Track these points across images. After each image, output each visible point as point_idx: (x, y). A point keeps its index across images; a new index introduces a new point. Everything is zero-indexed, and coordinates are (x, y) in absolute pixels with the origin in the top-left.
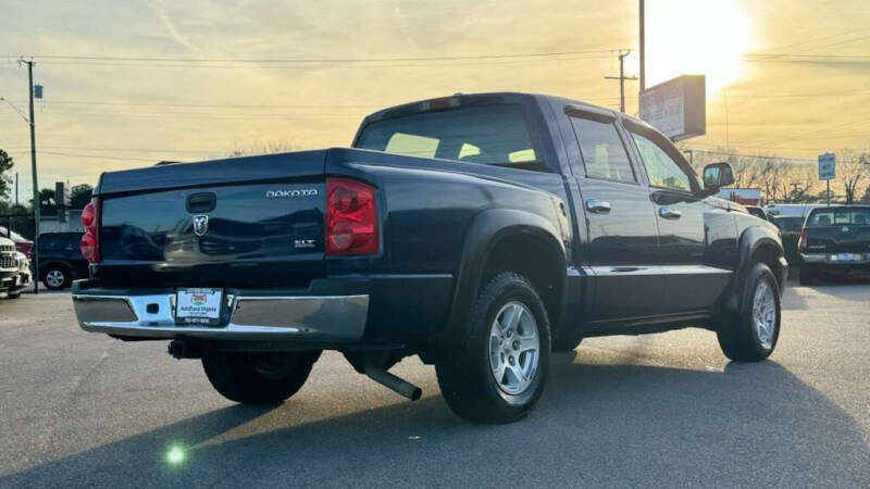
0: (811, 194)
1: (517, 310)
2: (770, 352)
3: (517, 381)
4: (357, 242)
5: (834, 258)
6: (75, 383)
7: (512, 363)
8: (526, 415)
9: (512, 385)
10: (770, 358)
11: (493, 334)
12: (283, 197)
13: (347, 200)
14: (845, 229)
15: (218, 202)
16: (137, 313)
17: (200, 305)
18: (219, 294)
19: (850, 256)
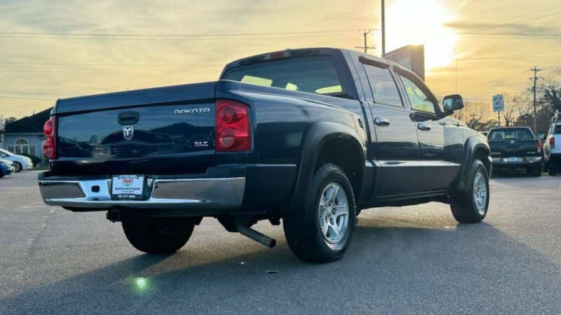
0: (482, 122)
1: (334, 189)
2: (483, 217)
3: (335, 235)
4: (238, 142)
5: (506, 160)
6: (30, 243)
7: (332, 223)
8: (341, 257)
9: (332, 237)
10: (483, 220)
11: (321, 204)
12: (185, 113)
13: (230, 115)
14: (512, 142)
15: (141, 118)
16: (85, 192)
17: (129, 186)
18: (142, 179)
19: (516, 159)
